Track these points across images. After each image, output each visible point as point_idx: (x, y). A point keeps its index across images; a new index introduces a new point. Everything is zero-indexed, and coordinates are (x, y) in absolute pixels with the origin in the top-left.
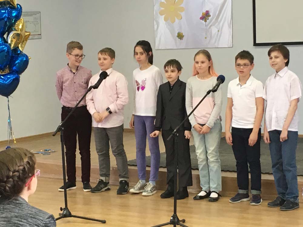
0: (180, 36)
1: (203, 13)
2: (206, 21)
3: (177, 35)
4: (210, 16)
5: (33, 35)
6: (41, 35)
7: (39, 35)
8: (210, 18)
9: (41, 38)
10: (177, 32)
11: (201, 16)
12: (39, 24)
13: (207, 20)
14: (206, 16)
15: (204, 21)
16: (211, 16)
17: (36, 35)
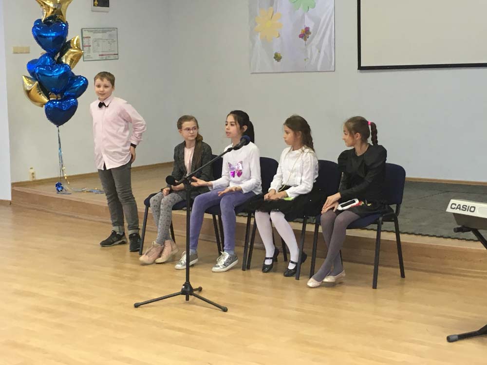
0: (278, 58)
1: (302, 30)
2: (305, 40)
3: (274, 56)
4: (310, 33)
5: (108, 55)
6: (118, 54)
7: (115, 54)
8: (310, 36)
9: (118, 59)
10: (274, 53)
11: (300, 33)
12: (116, 42)
13: (307, 39)
14: (305, 34)
15: (303, 40)
16: (312, 34)
17: (111, 55)
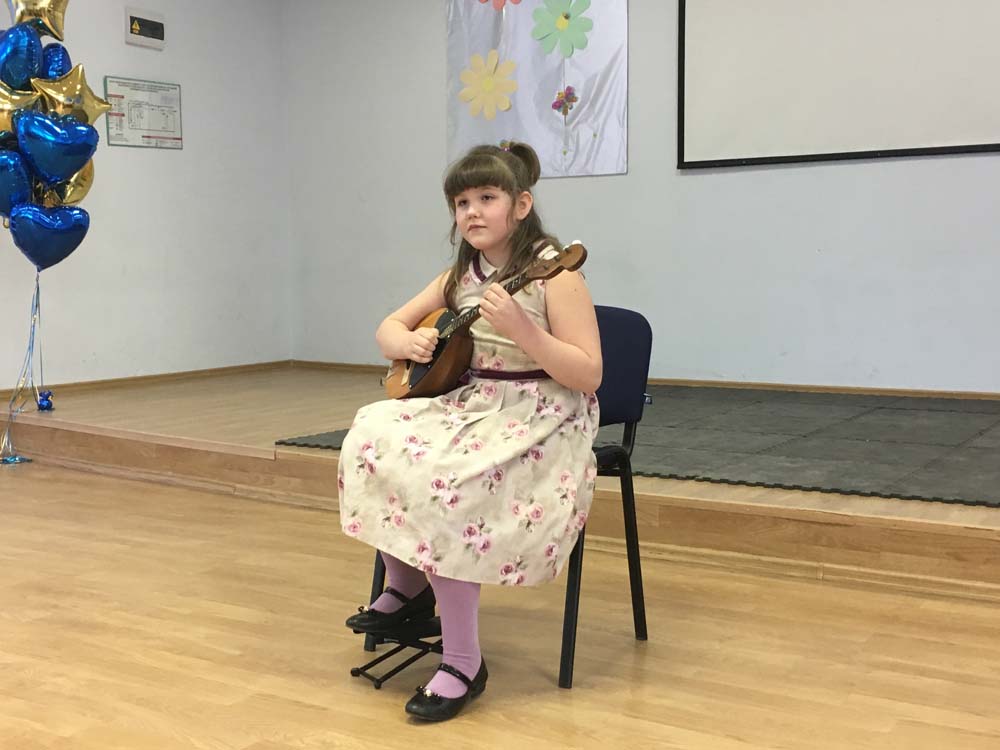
1: (559, 94)
2: (565, 113)
4: (574, 99)
5: (161, 138)
6: (181, 139)
7: (175, 139)
8: (575, 105)
9: (181, 149)
11: (555, 100)
12: (177, 115)
13: (569, 111)
14: (566, 101)
15: (561, 113)
16: (579, 101)
17: (170, 139)
